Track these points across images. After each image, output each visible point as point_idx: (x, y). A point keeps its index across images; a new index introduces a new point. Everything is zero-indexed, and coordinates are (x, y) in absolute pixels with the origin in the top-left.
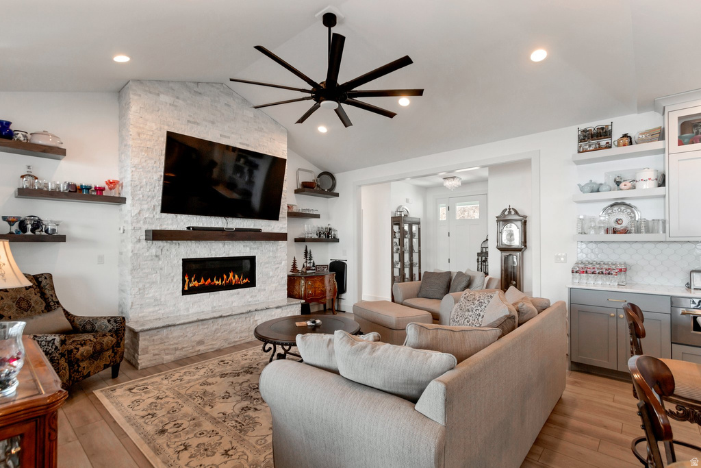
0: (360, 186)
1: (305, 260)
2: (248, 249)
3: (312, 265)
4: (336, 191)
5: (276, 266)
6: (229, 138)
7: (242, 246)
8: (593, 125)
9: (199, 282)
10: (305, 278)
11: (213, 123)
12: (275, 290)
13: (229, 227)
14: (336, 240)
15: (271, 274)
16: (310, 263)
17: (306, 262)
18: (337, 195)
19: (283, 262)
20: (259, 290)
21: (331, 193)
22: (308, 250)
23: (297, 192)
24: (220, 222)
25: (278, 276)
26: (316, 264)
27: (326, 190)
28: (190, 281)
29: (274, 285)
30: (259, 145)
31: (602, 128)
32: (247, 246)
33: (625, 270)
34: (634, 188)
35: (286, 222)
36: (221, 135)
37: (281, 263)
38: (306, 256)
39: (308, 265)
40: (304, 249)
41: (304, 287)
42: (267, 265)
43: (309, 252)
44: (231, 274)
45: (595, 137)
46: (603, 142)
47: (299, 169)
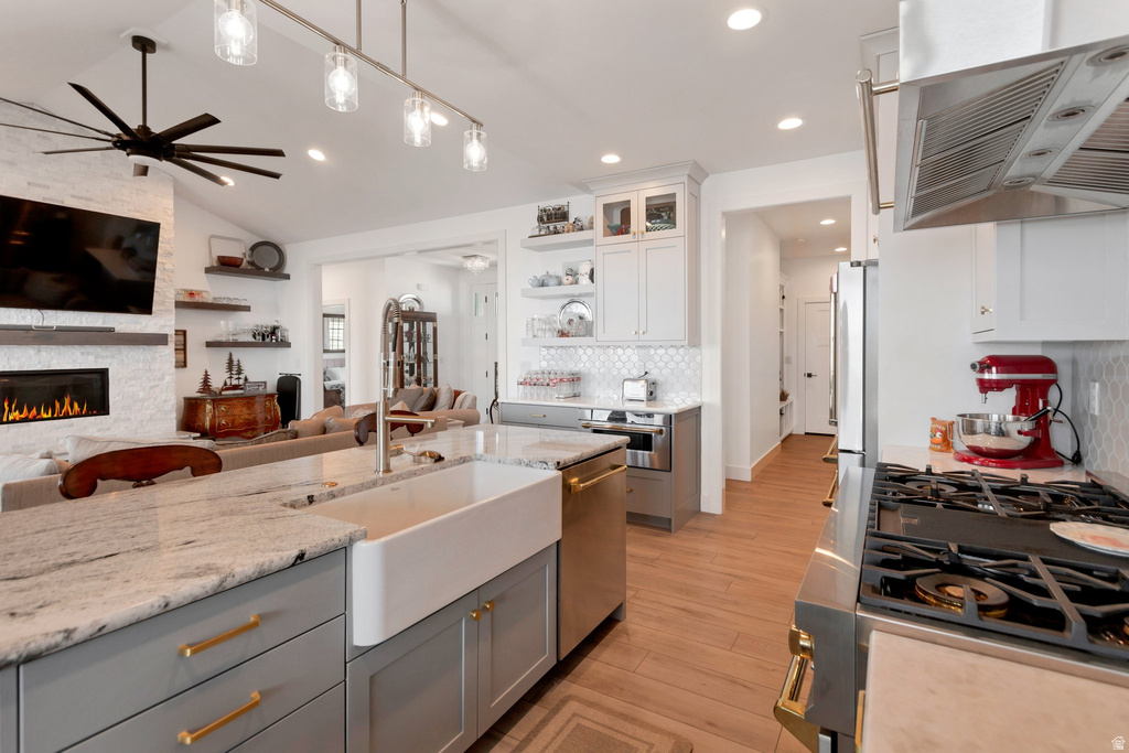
0: (320, 265)
1: (228, 375)
2: (91, 358)
3: (241, 382)
4: (286, 271)
5: (152, 384)
6: (48, 187)
7: (78, 353)
8: (551, 203)
9: (21, 413)
10: (214, 401)
11: (11, 163)
12: (151, 419)
13: (45, 324)
14: (285, 344)
15: (141, 395)
16: (239, 378)
17: (231, 378)
18: (287, 277)
19: (167, 378)
20: (116, 420)
21: (277, 272)
22: (235, 359)
23: (208, 270)
24: (29, 317)
25: (155, 399)
26: (250, 380)
27: (267, 270)
28: (10, 411)
29: (148, 412)
30: (114, 199)
31: (559, 209)
32: (88, 353)
33: (579, 379)
34: (577, 283)
35: (173, 317)
36: (29, 183)
37: (162, 379)
38: (230, 368)
39: (235, 382)
40: (228, 357)
41: (210, 415)
42: (133, 382)
43: (235, 363)
44: (67, 400)
45: (554, 218)
46: (559, 225)
47: (212, 236)
